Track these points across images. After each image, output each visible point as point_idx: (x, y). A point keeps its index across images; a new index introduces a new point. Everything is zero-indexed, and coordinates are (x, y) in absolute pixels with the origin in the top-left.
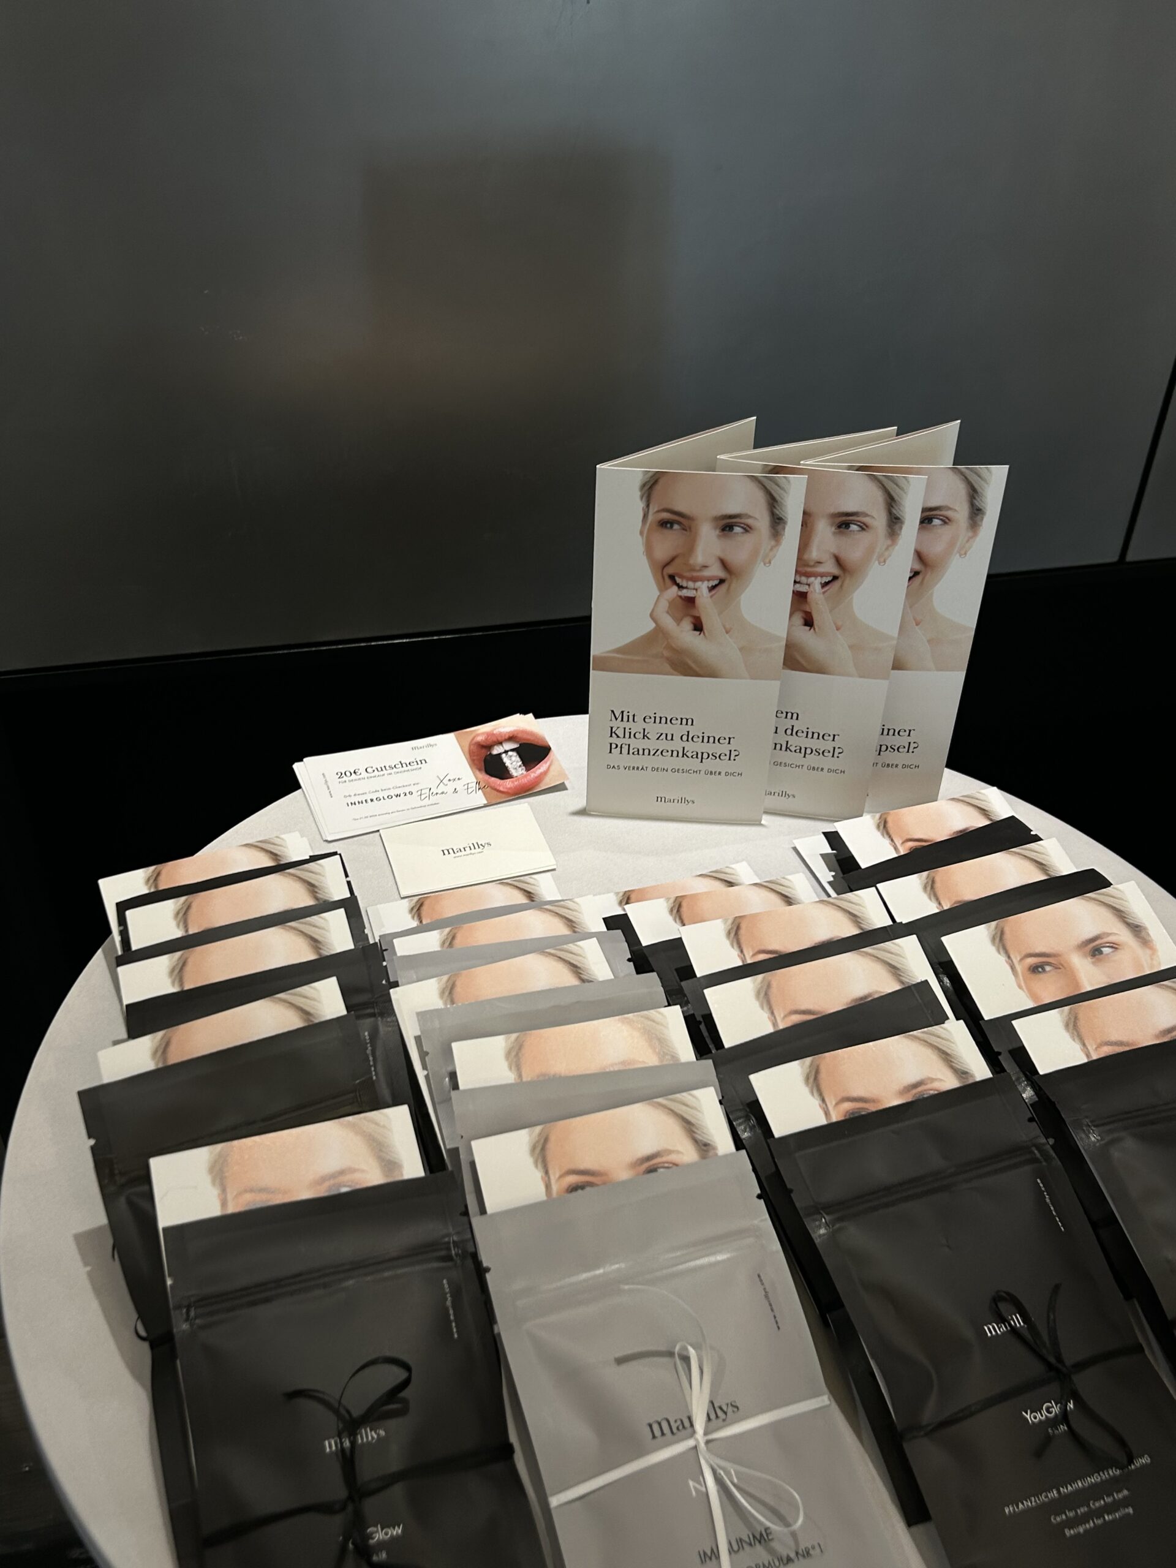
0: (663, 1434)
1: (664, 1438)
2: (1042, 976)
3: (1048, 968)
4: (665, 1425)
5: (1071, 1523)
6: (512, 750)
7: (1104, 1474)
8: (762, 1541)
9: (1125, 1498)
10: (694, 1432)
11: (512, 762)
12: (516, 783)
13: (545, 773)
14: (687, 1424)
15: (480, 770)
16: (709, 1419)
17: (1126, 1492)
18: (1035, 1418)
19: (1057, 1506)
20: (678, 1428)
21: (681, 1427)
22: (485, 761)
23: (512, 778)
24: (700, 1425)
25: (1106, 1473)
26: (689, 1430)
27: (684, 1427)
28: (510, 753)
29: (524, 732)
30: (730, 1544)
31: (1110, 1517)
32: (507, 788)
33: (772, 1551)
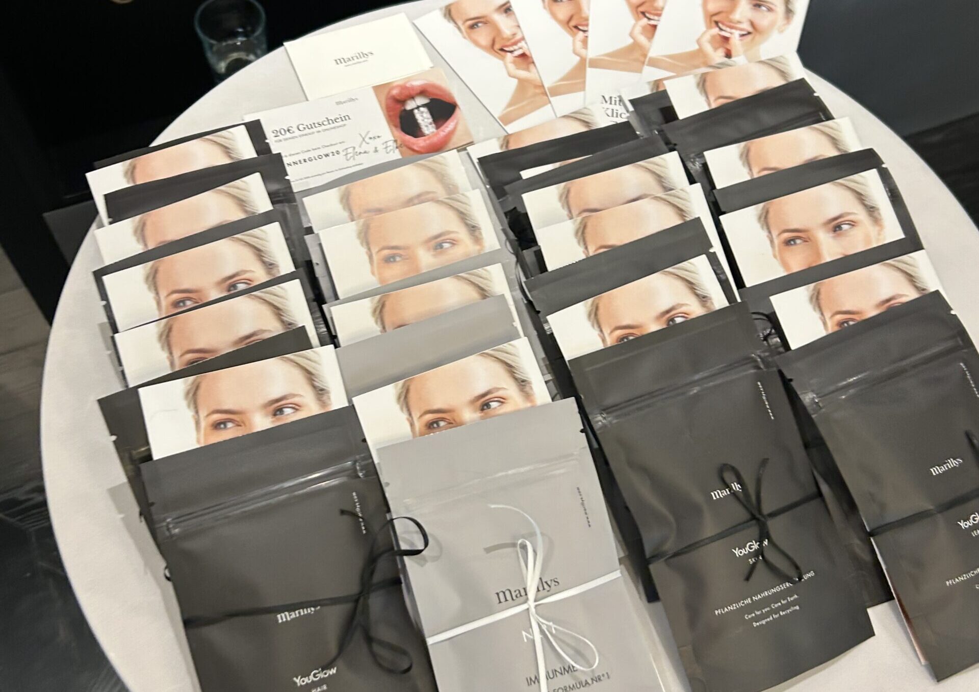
0: (506, 600)
1: (507, 602)
2: (793, 247)
3: (798, 241)
4: (507, 593)
5: (757, 619)
6: (424, 106)
7: (783, 586)
8: (570, 671)
9: (795, 599)
10: (527, 599)
11: (424, 118)
12: (428, 142)
13: (452, 133)
14: (523, 593)
15: (396, 126)
16: (538, 590)
17: (796, 596)
18: (741, 553)
19: (749, 609)
20: (517, 597)
21: (518, 595)
22: (401, 118)
23: (425, 136)
24: (532, 594)
25: (784, 586)
26: (524, 597)
27: (521, 596)
28: (422, 109)
29: (434, 86)
30: (547, 673)
31: (784, 613)
32: (420, 147)
33: (575, 678)
